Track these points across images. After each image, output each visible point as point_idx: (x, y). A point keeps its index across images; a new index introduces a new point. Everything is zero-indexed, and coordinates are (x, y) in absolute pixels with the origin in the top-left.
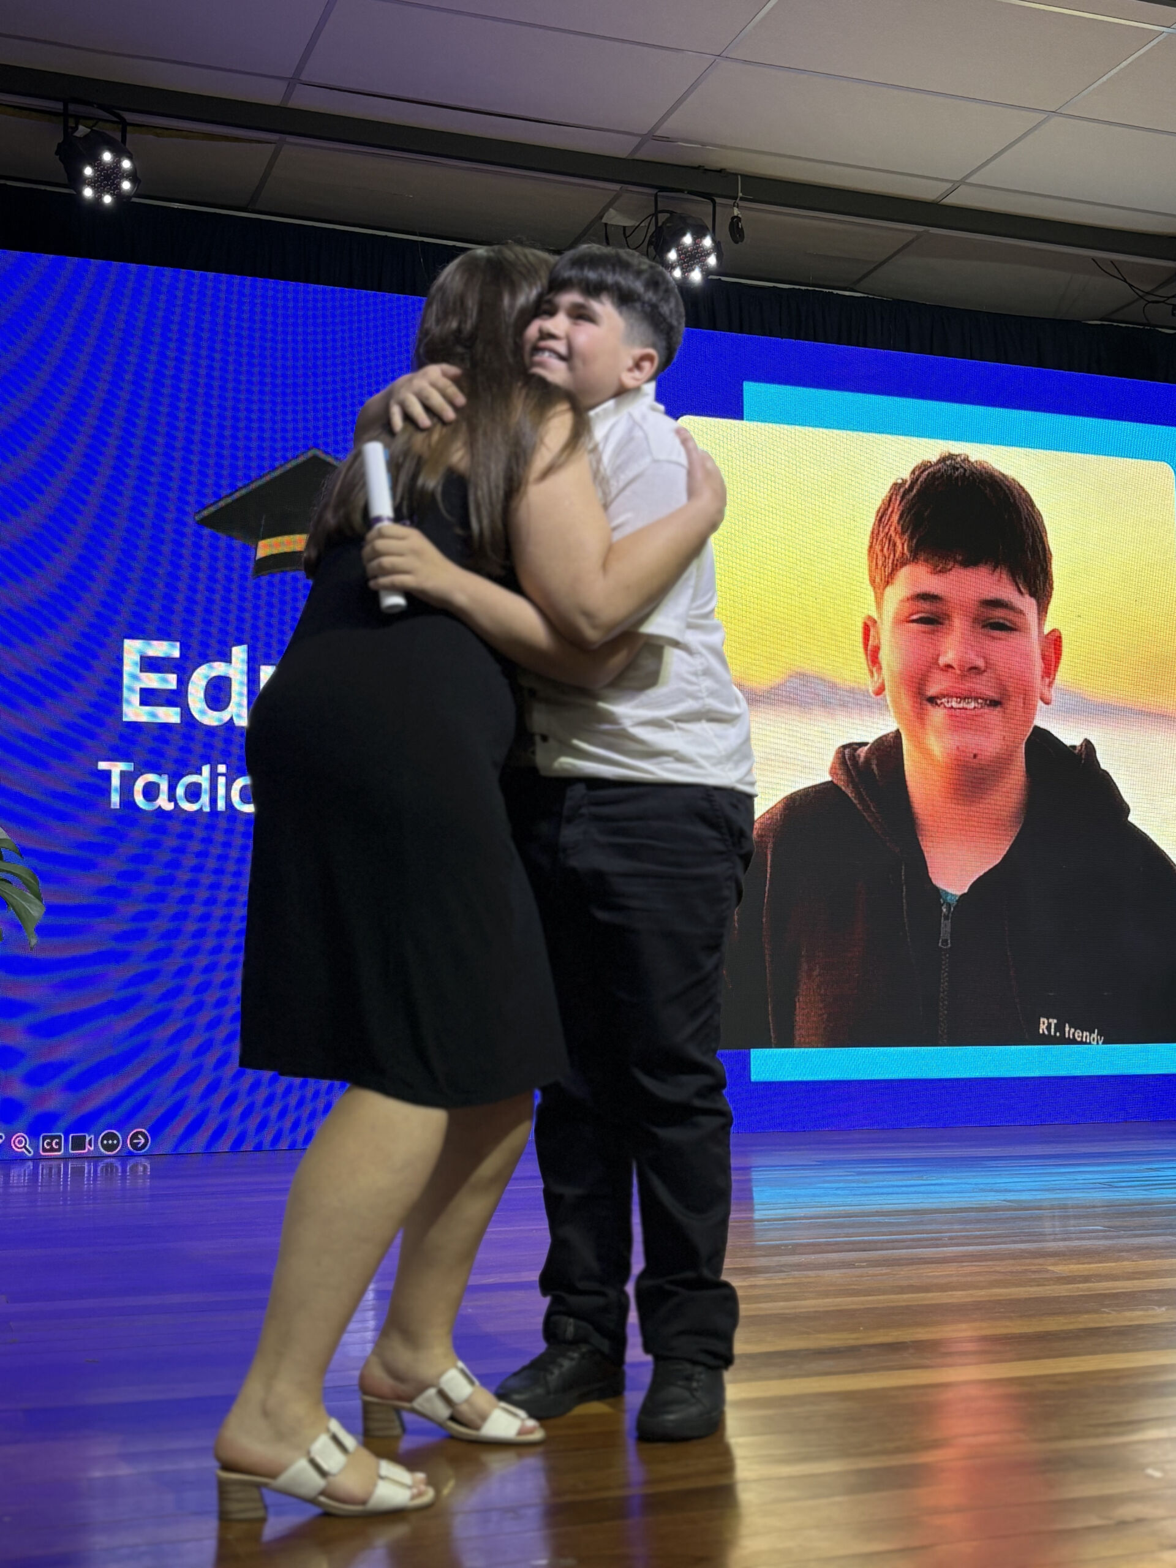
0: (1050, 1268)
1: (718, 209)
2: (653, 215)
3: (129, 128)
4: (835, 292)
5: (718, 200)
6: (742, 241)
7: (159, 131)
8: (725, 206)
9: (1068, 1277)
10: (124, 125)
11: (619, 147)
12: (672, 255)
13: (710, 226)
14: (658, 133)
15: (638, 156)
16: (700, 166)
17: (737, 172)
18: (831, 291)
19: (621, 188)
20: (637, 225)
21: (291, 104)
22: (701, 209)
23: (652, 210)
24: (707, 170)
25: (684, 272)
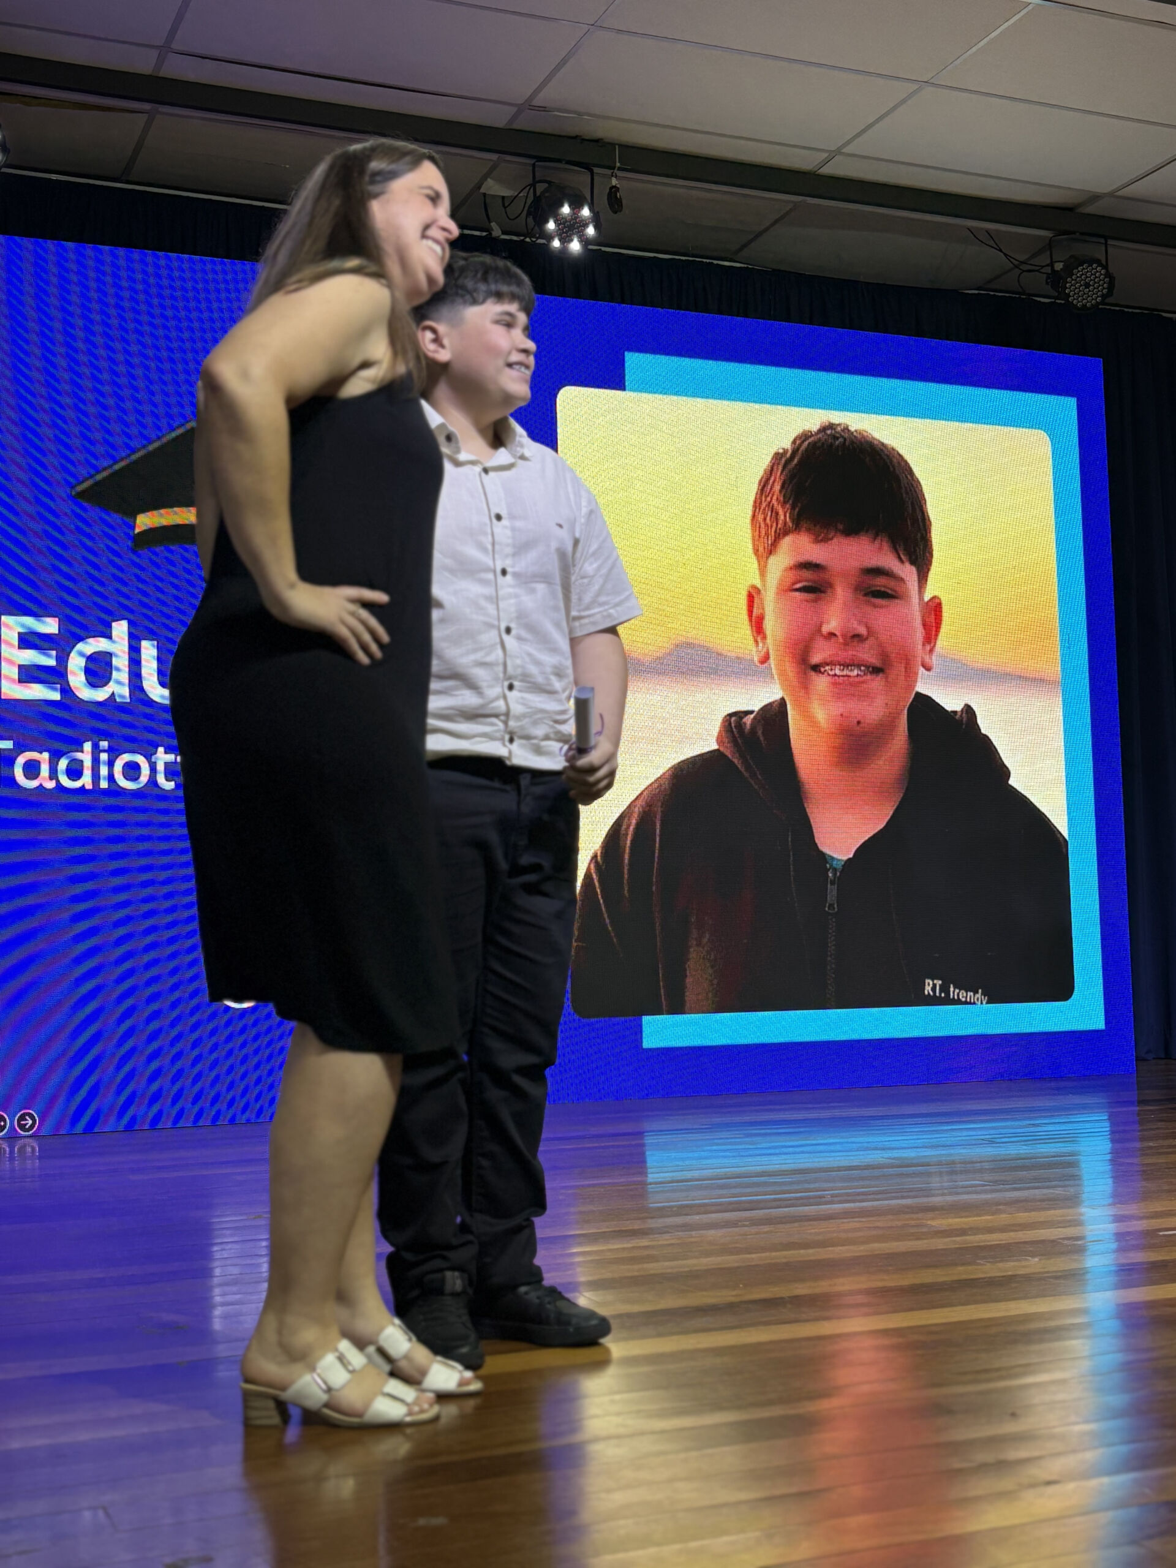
0: (929, 1222)
1: (596, 178)
4: (715, 262)
5: (596, 170)
6: (621, 211)
7: (27, 100)
9: (946, 1231)
11: (498, 117)
12: (551, 225)
13: (588, 197)
15: (515, 126)
16: (576, 137)
17: (616, 142)
18: (711, 261)
19: (498, 158)
20: (516, 194)
21: (163, 73)
22: (579, 179)
23: (530, 180)
24: (584, 140)
25: (563, 241)
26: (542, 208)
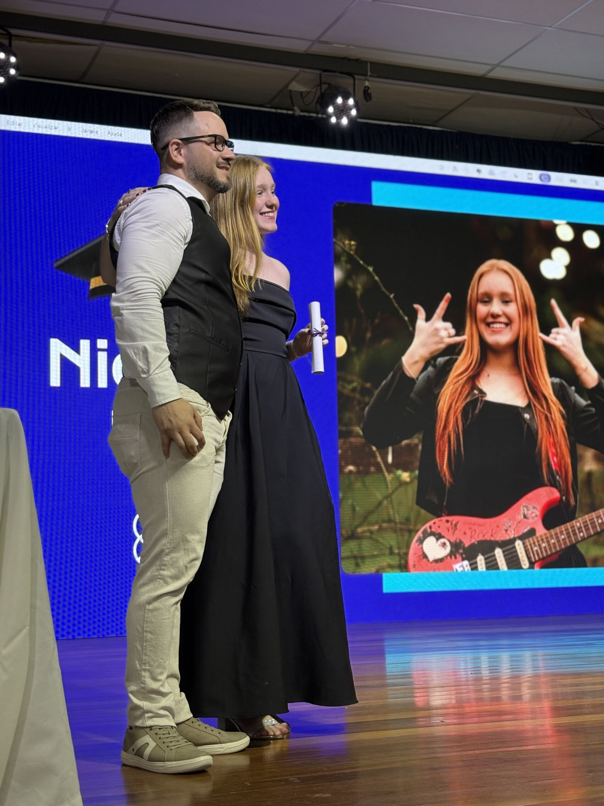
1: (357, 82)
2: (319, 85)
3: (13, 38)
5: (356, 77)
6: (370, 100)
8: (360, 80)
10: (10, 36)
11: (300, 47)
12: (331, 109)
13: (352, 92)
14: (322, 39)
15: (310, 52)
16: (344, 58)
17: (368, 61)
18: (422, 127)
19: (300, 70)
20: (309, 90)
21: (109, 23)
22: (347, 82)
24: (349, 59)
25: (339, 118)
26: (326, 99)
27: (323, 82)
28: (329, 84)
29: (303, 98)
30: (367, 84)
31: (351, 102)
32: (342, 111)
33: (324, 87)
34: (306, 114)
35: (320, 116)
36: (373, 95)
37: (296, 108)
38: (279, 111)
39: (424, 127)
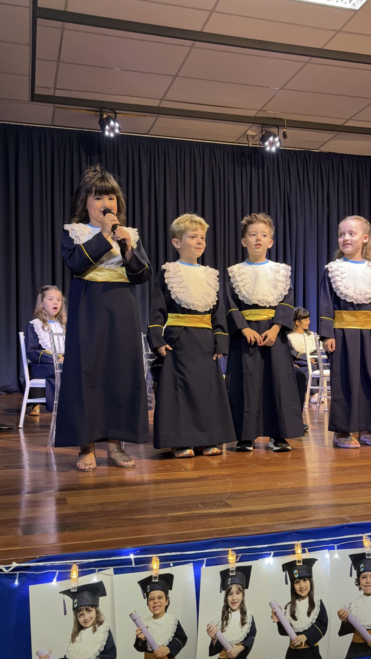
1: (280, 130)
2: (261, 132)
3: (117, 114)
5: (279, 127)
6: (287, 137)
7: (125, 115)
8: (282, 128)
10: (116, 113)
11: (252, 113)
12: (267, 143)
13: (277, 135)
14: (263, 109)
15: (257, 116)
16: (274, 118)
17: (285, 119)
19: (252, 125)
20: (256, 134)
21: (161, 106)
22: (275, 130)
23: (261, 130)
24: (276, 119)
25: (270, 148)
26: (264, 139)
27: (263, 130)
28: (266, 131)
29: (253, 138)
30: (285, 130)
31: (277, 139)
32: (272, 144)
33: (264, 132)
34: (255, 146)
35: (261, 146)
36: (287, 135)
37: (250, 143)
38: (241, 145)
39: (311, 150)
